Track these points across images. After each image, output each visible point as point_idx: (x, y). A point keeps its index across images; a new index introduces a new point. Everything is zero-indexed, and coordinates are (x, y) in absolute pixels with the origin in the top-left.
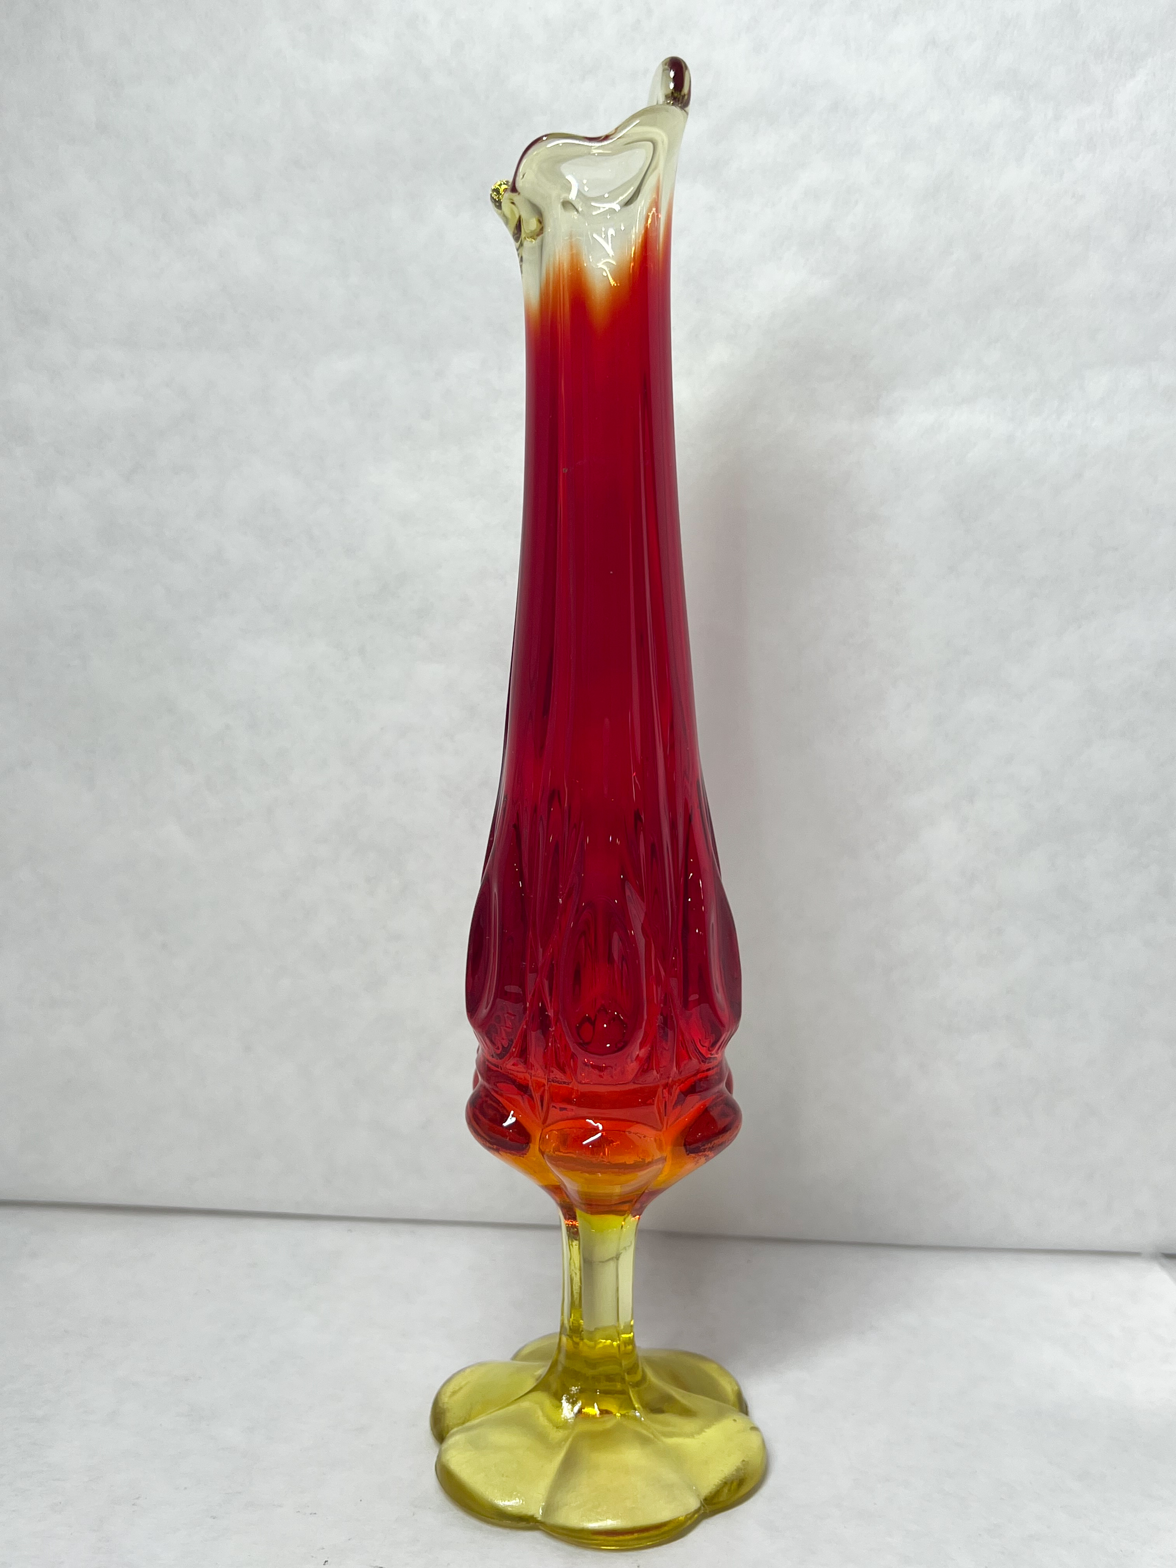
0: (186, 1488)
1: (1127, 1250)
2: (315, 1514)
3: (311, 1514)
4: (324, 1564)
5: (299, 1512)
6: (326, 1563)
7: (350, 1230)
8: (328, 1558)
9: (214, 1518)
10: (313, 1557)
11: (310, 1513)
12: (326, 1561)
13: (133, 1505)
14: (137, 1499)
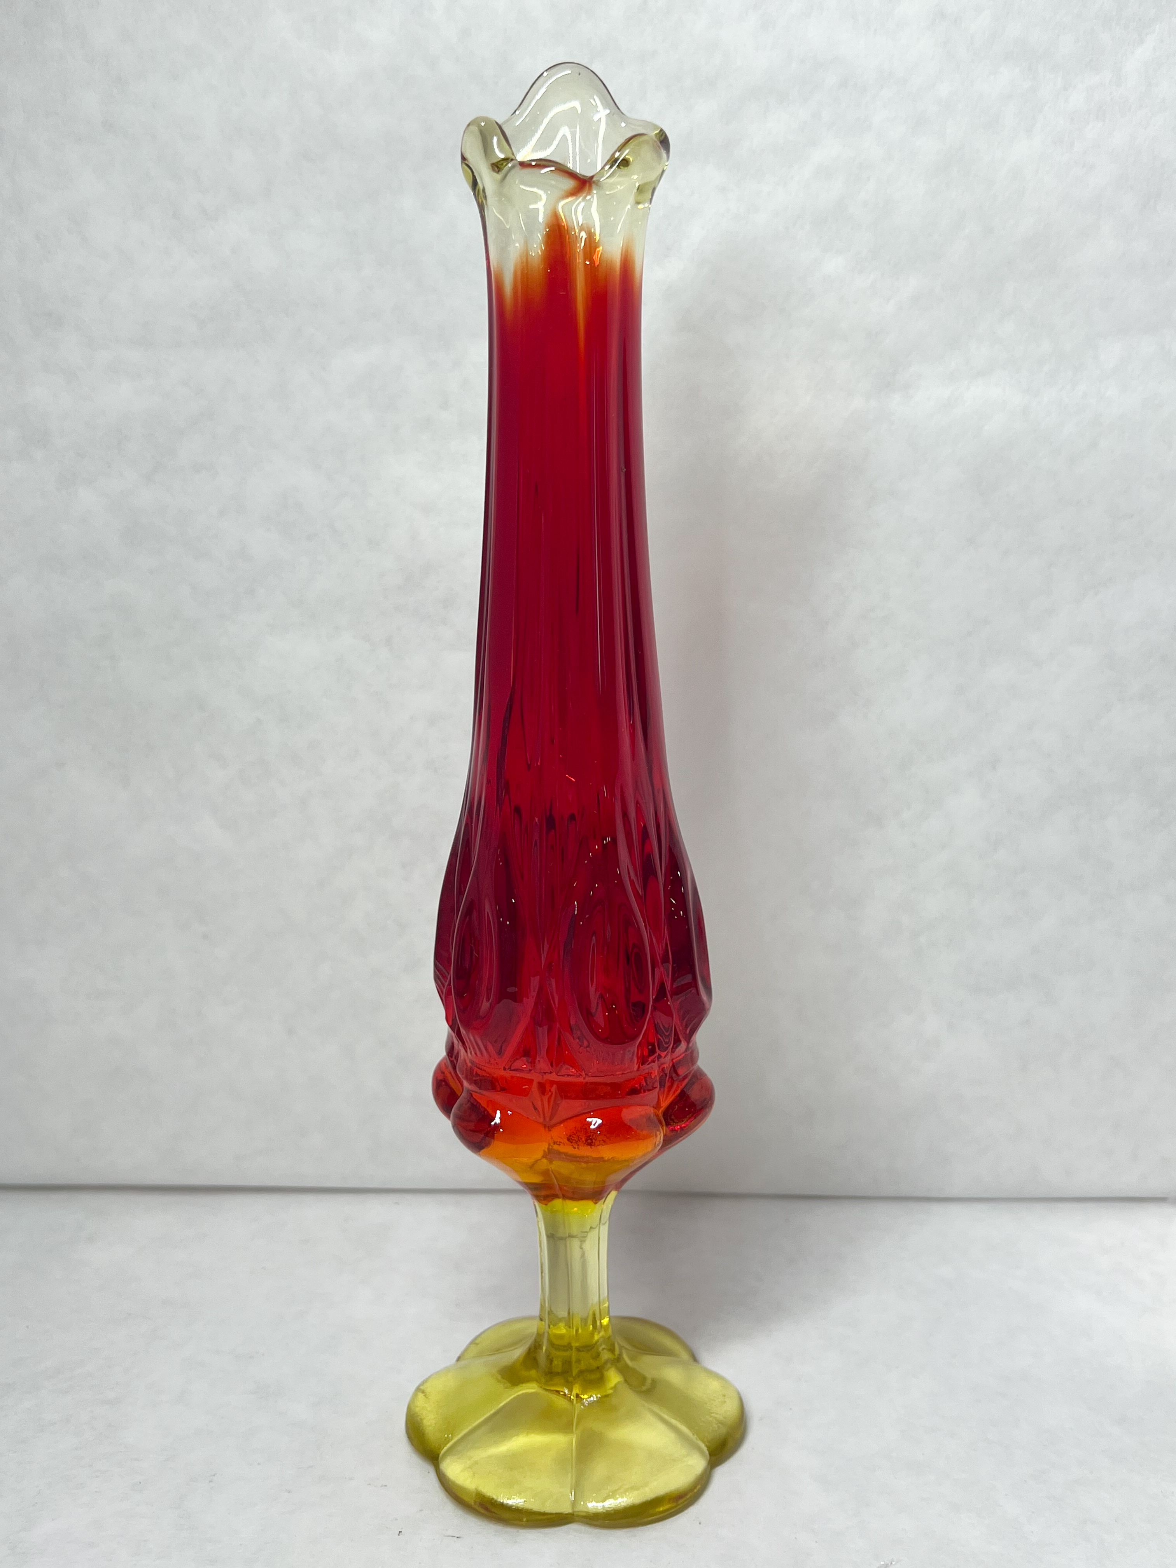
0: (259, 1464)
2: (386, 1486)
4: (399, 1535)
5: (370, 1484)
7: (397, 1203)
8: (402, 1529)
9: (289, 1492)
10: (387, 1527)
11: (381, 1485)
12: (400, 1532)
13: (211, 1481)
14: (214, 1475)
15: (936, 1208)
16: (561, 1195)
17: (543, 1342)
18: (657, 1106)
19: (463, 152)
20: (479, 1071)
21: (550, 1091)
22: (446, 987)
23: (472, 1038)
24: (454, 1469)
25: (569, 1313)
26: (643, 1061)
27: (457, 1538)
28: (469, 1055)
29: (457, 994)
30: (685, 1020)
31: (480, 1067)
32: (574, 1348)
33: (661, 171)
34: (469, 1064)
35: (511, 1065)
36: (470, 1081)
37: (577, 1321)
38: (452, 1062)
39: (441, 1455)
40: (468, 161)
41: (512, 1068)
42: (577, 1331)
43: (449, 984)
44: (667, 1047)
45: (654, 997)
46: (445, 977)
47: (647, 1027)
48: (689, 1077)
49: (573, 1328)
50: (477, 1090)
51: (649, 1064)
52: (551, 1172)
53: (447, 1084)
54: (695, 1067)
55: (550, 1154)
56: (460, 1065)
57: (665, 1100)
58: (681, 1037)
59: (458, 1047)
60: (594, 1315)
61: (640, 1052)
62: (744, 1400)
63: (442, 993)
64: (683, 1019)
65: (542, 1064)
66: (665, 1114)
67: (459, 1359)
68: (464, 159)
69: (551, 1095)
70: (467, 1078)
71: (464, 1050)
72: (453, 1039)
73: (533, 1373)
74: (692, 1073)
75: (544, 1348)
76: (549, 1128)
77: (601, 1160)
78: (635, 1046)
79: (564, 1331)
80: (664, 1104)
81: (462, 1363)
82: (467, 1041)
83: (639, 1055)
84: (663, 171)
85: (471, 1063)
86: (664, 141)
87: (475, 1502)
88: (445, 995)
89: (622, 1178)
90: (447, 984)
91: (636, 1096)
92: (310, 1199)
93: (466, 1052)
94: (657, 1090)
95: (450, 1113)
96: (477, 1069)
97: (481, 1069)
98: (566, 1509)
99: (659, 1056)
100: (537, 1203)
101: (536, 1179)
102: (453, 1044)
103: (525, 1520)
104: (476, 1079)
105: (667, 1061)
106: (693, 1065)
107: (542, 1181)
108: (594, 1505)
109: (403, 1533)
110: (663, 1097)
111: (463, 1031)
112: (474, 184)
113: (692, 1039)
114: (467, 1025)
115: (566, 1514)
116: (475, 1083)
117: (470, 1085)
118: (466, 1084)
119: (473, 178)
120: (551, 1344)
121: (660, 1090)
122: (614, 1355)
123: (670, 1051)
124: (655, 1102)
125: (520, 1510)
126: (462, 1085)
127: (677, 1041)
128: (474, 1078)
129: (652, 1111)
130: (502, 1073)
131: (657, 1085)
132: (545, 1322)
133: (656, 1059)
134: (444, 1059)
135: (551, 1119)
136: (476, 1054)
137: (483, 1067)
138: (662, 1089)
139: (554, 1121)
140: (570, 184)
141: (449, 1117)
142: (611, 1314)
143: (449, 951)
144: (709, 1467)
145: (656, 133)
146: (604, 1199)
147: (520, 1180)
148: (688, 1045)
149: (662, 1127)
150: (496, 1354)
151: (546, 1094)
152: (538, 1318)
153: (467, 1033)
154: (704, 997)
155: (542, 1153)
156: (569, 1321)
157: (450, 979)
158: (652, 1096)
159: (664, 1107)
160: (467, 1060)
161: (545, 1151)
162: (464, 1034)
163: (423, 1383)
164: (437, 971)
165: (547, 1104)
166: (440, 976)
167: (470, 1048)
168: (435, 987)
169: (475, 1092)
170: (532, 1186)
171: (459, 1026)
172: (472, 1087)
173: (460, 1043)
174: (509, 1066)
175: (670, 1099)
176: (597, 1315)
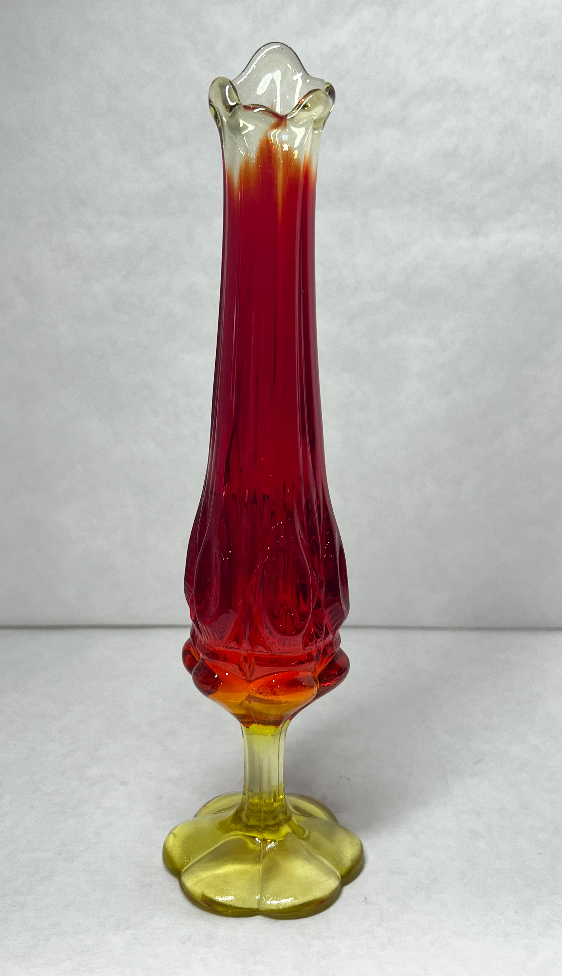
16: (256, 722)
17: (245, 808)
18: (314, 672)
19: (210, 97)
20: (209, 648)
21: (250, 661)
22: (191, 597)
23: (205, 628)
24: (190, 882)
25: (260, 791)
26: (305, 645)
28: (203, 637)
29: (196, 603)
30: (333, 620)
31: (210, 645)
32: (262, 811)
33: (328, 112)
34: (203, 643)
35: (227, 645)
36: (204, 654)
37: (265, 796)
38: (194, 641)
39: (182, 872)
40: (213, 103)
41: (228, 647)
42: (265, 801)
43: (193, 596)
44: (321, 636)
45: (313, 607)
46: (190, 591)
47: (309, 624)
48: (334, 655)
49: (262, 800)
50: (208, 659)
51: (310, 646)
52: (250, 708)
53: (190, 654)
54: (338, 648)
55: (250, 698)
56: (198, 643)
57: (319, 668)
58: (329, 631)
59: (197, 633)
60: (275, 793)
61: (304, 639)
62: (364, 847)
63: (189, 600)
64: (332, 620)
65: (246, 645)
66: (319, 676)
67: (196, 816)
68: (210, 101)
69: (251, 663)
70: (201, 651)
71: (200, 635)
72: (194, 628)
73: (238, 826)
74: (336, 653)
75: (245, 811)
76: (249, 682)
77: (280, 703)
78: (301, 636)
79: (256, 801)
80: (319, 671)
81: (197, 818)
82: (202, 630)
83: (304, 641)
84: (330, 113)
85: (205, 643)
86: (331, 92)
87: (201, 900)
88: (191, 603)
89: (293, 713)
90: (191, 595)
91: (301, 665)
93: (202, 636)
94: (315, 661)
95: (192, 671)
96: (208, 647)
97: (210, 646)
98: (255, 906)
99: (316, 642)
100: (242, 726)
101: (242, 712)
102: (194, 630)
103: (230, 911)
104: (207, 652)
105: (321, 644)
106: (336, 648)
107: (246, 713)
108: (273, 903)
110: (318, 666)
111: (200, 624)
112: (216, 117)
113: (336, 632)
114: (203, 622)
115: (255, 909)
116: (207, 655)
117: (203, 656)
118: (201, 655)
119: (215, 114)
120: (249, 809)
121: (316, 661)
122: (287, 816)
123: (323, 639)
124: (313, 670)
125: (228, 906)
126: (199, 655)
127: (327, 634)
128: (206, 652)
129: (311, 674)
130: (222, 648)
131: (315, 658)
132: (246, 795)
133: (314, 643)
134: (189, 639)
135: (251, 676)
136: (207, 637)
137: (211, 646)
138: (317, 661)
139: (253, 678)
140: (273, 120)
141: (191, 673)
142: (285, 792)
143: (193, 576)
144: (340, 885)
145: (327, 86)
146: (282, 724)
147: (233, 712)
148: (334, 636)
149: (317, 684)
150: (217, 813)
151: (248, 662)
152: (242, 794)
153: (202, 626)
154: (344, 608)
155: (245, 697)
156: (260, 795)
157: (193, 593)
158: (311, 665)
159: (318, 673)
160: (202, 640)
161: (247, 696)
162: (200, 626)
163: (174, 829)
164: (186, 588)
165: (248, 669)
166: (187, 590)
167: (204, 634)
168: (185, 598)
169: (206, 660)
170: (239, 716)
171: (197, 621)
172: (205, 657)
173: (198, 631)
174: (226, 646)
175: (322, 667)
176: (277, 793)
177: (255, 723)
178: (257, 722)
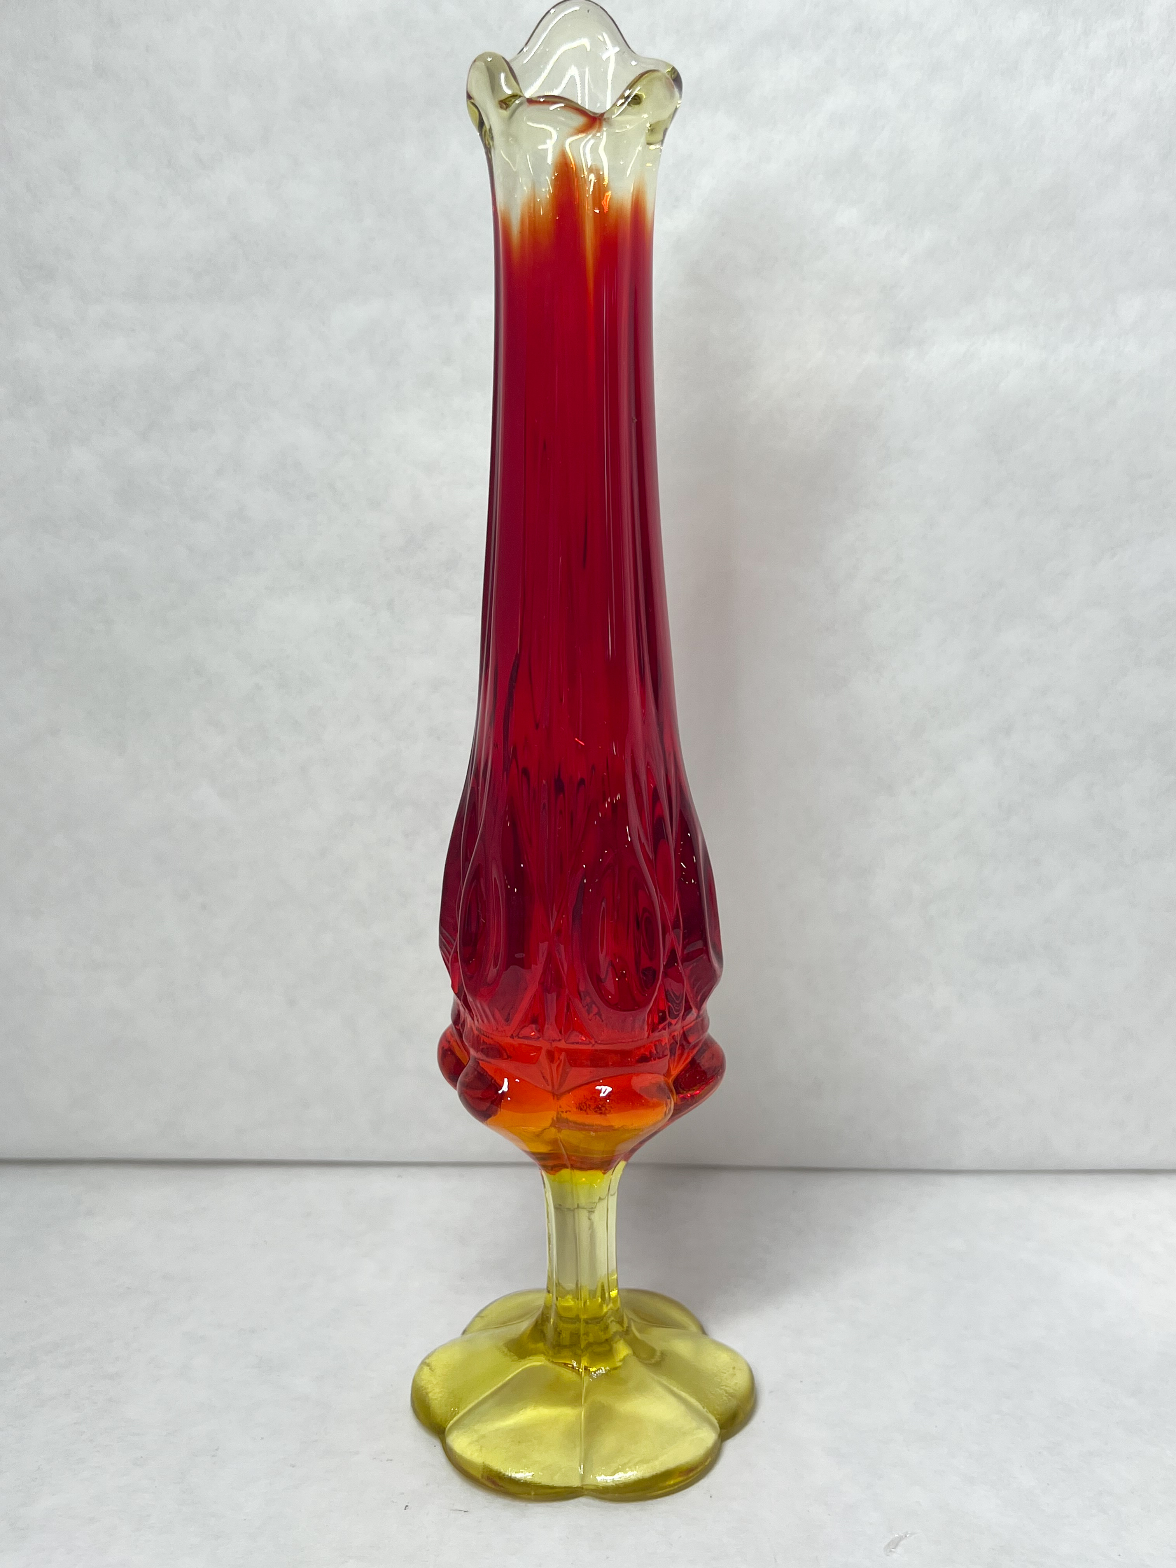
0: (262, 1438)
1: (1121, 1168)
2: (391, 1460)
3: (387, 1461)
4: (405, 1509)
5: (375, 1458)
6: (407, 1507)
8: (408, 1503)
9: (293, 1467)
10: (393, 1502)
11: (387, 1459)
12: (407, 1506)
13: (213, 1456)
14: (217, 1450)
15: (945, 1180)
16: (569, 1166)
17: (550, 1315)
18: (668, 1074)
19: (468, 90)
20: (486, 1040)
21: (559, 1059)
22: (452, 954)
23: (479, 1005)
24: (460, 1443)
25: (577, 1285)
26: (653, 1028)
27: (465, 1512)
28: (476, 1022)
29: (463, 961)
30: (696, 988)
31: (488, 1034)
32: (582, 1320)
33: (674, 108)
34: (476, 1032)
35: (519, 1033)
36: (477, 1050)
37: (585, 1294)
38: (458, 1031)
39: (447, 1429)
40: (474, 99)
41: (520, 1036)
42: (585, 1303)
43: (456, 951)
44: (678, 1015)
45: (665, 963)
46: (450, 944)
47: (657, 993)
48: (700, 1045)
49: (581, 1300)
50: (484, 1058)
51: (659, 1031)
52: (559, 1142)
53: (453, 1053)
54: (706, 1035)
55: (558, 1123)
56: (467, 1033)
57: (675, 1069)
58: (691, 1004)
59: (465, 1015)
60: (603, 1286)
61: (650, 1019)
62: (754, 1373)
63: (448, 961)
64: (694, 987)
65: (551, 1030)
66: (676, 1082)
67: (464, 1332)
68: (469, 97)
69: (560, 1063)
70: (473, 1046)
71: (470, 1018)
72: (459, 1007)
73: (541, 1345)
74: (702, 1041)
75: (552, 1320)
76: (558, 1095)
77: (610, 1128)
78: (646, 1012)
79: (571, 1303)
80: (675, 1073)
81: (467, 1336)
82: (474, 1009)
83: (650, 1022)
84: (676, 109)
85: (478, 1030)
86: (676, 79)
87: (482, 1476)
88: (451, 963)
89: (630, 1148)
90: (453, 951)
91: (645, 1064)
92: (312, 1172)
93: (473, 1019)
94: (669, 1056)
95: (457, 1082)
96: (484, 1037)
97: (488, 1037)
98: (576, 1483)
99: (670, 1024)
100: (544, 1173)
101: (543, 1149)
102: (459, 1012)
103: (533, 1493)
104: (484, 1046)
105: (677, 1028)
106: (703, 1033)
107: (550, 1151)
108: (604, 1479)
109: (409, 1507)
110: (674, 1065)
111: (470, 999)
112: (481, 124)
113: (703, 1007)
114: (475, 993)
115: (575, 1488)
116: (483, 1051)
117: (477, 1053)
118: (472, 1052)
119: (480, 118)
120: (560, 1317)
121: (670, 1058)
122: (623, 1327)
123: (681, 1018)
124: (665, 1070)
125: (529, 1483)
126: (468, 1053)
127: (688, 1009)
128: (482, 1047)
129: (663, 1079)
130: (509, 1039)
131: (668, 1052)
132: (553, 1294)
133: (667, 1026)
134: (450, 1027)
135: (561, 1085)
136: (483, 1021)
137: (490, 1035)
138: (673, 1057)
139: (563, 1089)
140: (580, 120)
141: (455, 1086)
142: (619, 1287)
143: (454, 918)
144: (720, 1440)
145: (668, 70)
146: (613, 1169)
147: (528, 1150)
148: (699, 1013)
149: (673, 1094)
150: (502, 1327)
151: (555, 1062)
152: (545, 1291)
153: (474, 1001)
154: (716, 964)
155: (550, 1122)
156: (576, 1293)
157: (456, 947)
158: (663, 1064)
159: (674, 1076)
160: (474, 1027)
161: (553, 1119)
162: (471, 1002)
163: (428, 1357)
164: (442, 938)
165: (556, 1072)
166: (445, 943)
167: (476, 1016)
168: (441, 955)
169: (482, 1060)
170: (539, 1156)
171: (465, 993)
172: (479, 1055)
173: (467, 1010)
174: (517, 1034)
175: (680, 1067)
176: (606, 1287)
177: (567, 1168)
178: (571, 1165)
